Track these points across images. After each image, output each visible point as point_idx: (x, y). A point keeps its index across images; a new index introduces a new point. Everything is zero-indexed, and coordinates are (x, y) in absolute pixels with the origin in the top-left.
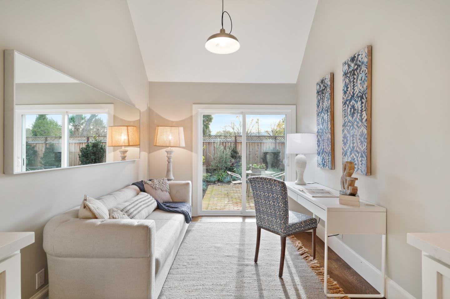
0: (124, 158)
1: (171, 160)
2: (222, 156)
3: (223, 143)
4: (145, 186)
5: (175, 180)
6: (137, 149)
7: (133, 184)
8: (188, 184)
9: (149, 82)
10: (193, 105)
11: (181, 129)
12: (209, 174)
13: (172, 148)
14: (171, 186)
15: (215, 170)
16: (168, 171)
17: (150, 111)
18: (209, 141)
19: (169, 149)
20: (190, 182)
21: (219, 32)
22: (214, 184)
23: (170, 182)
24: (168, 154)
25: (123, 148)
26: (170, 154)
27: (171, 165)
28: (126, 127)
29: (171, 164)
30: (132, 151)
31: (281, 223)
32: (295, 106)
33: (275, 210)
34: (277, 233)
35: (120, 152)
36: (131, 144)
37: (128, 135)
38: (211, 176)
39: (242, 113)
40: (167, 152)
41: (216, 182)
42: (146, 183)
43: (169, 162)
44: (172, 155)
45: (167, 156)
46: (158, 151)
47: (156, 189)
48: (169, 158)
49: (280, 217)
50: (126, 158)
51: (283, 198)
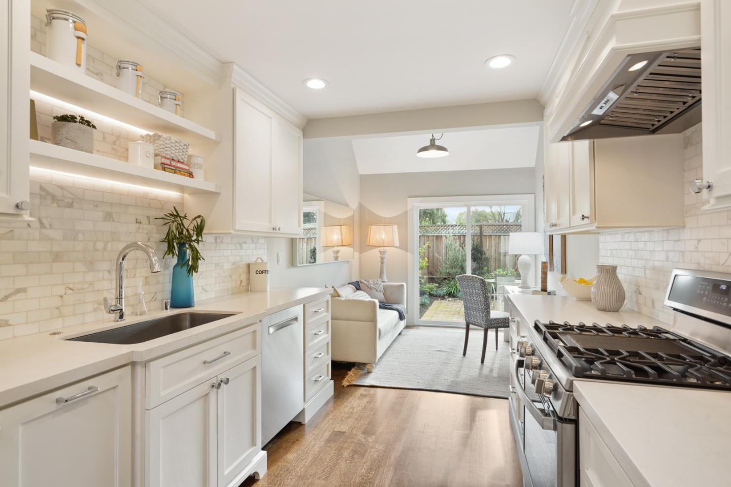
0: (336, 258)
1: (385, 260)
2: (456, 258)
3: (459, 237)
4: (361, 285)
5: (388, 282)
6: (350, 250)
7: (349, 284)
8: (402, 286)
9: (361, 175)
10: (409, 199)
11: (395, 227)
12: (435, 284)
13: (385, 248)
14: (385, 287)
15: (445, 279)
16: (381, 273)
17: (361, 207)
18: (437, 235)
19: (382, 249)
20: (405, 284)
21: (429, 144)
22: (443, 299)
23: (384, 283)
24: (381, 254)
25: (336, 249)
26: (384, 254)
27: (385, 267)
28: (339, 227)
29: (385, 265)
30: (345, 251)
31: (483, 316)
32: (534, 195)
33: (478, 305)
34: (481, 326)
35: (333, 252)
36: (344, 244)
37: (341, 234)
38: (438, 287)
39: (466, 205)
40: (380, 252)
41: (446, 297)
42: (362, 282)
43: (382, 263)
44: (386, 256)
45: (381, 257)
46: (370, 251)
47: (371, 289)
48: (382, 259)
49: (482, 311)
50: (339, 258)
51: (483, 294)
